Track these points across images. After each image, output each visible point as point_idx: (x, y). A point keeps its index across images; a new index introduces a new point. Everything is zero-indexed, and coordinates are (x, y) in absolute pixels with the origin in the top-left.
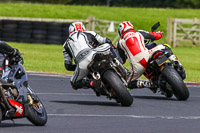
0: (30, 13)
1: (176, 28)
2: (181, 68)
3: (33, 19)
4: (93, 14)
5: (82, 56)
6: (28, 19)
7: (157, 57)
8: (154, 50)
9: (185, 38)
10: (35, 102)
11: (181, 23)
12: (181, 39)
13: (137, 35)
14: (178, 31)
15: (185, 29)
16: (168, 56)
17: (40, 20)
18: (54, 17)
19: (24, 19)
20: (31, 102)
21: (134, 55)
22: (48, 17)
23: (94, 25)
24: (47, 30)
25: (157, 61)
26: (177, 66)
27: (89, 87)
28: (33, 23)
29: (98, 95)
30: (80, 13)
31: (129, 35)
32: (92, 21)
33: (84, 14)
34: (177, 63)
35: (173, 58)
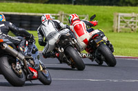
0: (19, 9)
1: (119, 19)
2: (111, 45)
3: (21, 14)
4: (63, 10)
5: (51, 36)
6: (18, 13)
7: (95, 38)
8: (93, 33)
9: (126, 26)
10: (44, 69)
11: (123, 16)
12: (123, 27)
13: (81, 23)
14: (121, 22)
15: (125, 20)
16: (102, 37)
17: (26, 14)
18: (35, 12)
19: (15, 13)
20: (42, 69)
21: (80, 36)
22: (31, 12)
23: (63, 18)
24: (31, 21)
25: (96, 40)
26: (108, 44)
27: (55, 57)
28: (21, 16)
29: (61, 63)
30: (54, 9)
31: (76, 23)
32: (62, 15)
33: (57, 10)
34: (108, 42)
35: (105, 38)
